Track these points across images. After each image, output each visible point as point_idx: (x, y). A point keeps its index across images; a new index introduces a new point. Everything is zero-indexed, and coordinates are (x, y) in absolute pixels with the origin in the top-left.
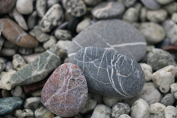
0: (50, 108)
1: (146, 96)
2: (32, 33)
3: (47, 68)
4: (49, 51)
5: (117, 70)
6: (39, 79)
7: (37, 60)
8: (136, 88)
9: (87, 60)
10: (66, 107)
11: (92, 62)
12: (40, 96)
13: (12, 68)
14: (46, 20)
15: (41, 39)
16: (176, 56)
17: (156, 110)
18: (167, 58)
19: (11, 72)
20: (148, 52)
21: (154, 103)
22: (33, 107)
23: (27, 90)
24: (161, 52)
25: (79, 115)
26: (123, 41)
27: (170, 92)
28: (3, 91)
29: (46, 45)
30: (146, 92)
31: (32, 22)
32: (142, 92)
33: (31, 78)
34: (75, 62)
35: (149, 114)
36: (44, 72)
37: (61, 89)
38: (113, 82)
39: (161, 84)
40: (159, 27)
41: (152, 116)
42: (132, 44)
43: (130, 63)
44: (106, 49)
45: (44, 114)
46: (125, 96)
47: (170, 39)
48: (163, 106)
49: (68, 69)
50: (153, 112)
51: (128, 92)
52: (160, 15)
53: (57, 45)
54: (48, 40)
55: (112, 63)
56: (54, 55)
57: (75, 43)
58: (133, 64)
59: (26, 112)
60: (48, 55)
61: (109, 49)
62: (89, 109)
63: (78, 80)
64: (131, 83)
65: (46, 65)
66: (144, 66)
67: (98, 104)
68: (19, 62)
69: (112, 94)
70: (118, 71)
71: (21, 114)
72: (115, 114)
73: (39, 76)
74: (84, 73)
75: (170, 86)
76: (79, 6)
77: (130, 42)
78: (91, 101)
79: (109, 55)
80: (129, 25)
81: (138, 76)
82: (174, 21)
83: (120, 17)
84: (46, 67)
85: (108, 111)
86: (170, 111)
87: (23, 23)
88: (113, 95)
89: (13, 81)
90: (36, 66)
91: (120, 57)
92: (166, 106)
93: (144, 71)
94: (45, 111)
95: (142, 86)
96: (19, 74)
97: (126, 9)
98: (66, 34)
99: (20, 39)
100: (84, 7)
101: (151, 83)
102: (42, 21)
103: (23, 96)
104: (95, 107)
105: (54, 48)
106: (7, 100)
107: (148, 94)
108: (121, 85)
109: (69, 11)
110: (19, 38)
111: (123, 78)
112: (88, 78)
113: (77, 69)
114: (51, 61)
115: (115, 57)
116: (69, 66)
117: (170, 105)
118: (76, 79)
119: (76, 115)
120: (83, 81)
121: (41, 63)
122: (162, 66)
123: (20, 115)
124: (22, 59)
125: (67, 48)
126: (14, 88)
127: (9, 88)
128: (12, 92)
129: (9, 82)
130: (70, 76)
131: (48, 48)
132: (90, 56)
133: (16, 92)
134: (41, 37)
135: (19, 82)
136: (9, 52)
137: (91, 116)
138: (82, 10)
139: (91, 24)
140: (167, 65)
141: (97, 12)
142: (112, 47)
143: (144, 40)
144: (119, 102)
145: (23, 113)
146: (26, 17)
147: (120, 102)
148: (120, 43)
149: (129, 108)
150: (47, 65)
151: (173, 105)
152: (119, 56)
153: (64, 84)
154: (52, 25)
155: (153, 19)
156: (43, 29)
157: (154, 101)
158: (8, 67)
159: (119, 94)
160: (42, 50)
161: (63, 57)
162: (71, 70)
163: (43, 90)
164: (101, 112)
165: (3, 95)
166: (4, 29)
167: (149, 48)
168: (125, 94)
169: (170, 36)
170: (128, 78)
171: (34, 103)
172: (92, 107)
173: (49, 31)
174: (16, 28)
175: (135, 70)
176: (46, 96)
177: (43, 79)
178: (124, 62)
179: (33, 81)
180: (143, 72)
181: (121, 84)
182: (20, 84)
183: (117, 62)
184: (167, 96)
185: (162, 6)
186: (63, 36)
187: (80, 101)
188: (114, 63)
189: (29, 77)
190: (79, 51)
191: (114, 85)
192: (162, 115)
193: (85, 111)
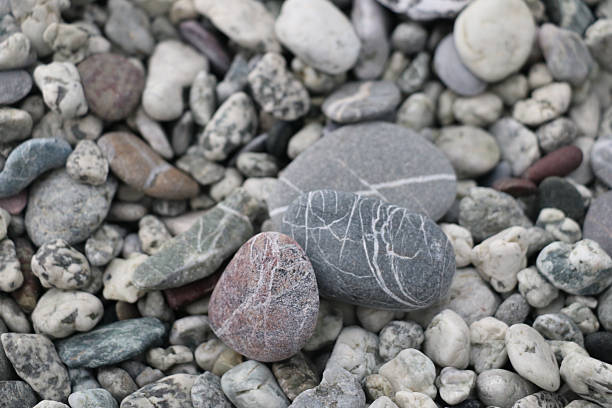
0: (232, 341)
1: (459, 302)
2: (182, 165)
3: (219, 245)
4: (225, 204)
5: (388, 245)
6: (203, 273)
7: (197, 228)
8: (434, 285)
9: (315, 222)
10: (267, 338)
11: (326, 228)
12: (206, 314)
13: (138, 249)
14: (215, 131)
15: (204, 177)
16: (527, 203)
17: (486, 334)
18: (507, 209)
19: (137, 260)
20: (459, 198)
21: (481, 317)
22: (189, 341)
23: (174, 301)
24: (491, 196)
25: (302, 356)
26: (400, 174)
27: (516, 290)
28: (118, 306)
29: (216, 192)
30: (459, 293)
31: (181, 137)
32: (450, 294)
33: (182, 272)
34: (286, 230)
35: (468, 345)
36: (214, 256)
37: (254, 295)
38: (379, 273)
39: (494, 273)
40: (484, 137)
41: (476, 349)
42: (420, 180)
43: (418, 226)
44: (360, 194)
45: (218, 356)
46: (409, 304)
47: (511, 163)
48: (502, 325)
49: (270, 247)
50: (477, 341)
51: (416, 295)
52: (487, 107)
53: (242, 190)
54: (223, 178)
55: (373, 227)
56: (237, 213)
57: (284, 184)
58: (425, 227)
59: (174, 353)
60: (221, 215)
61: (367, 193)
62: (324, 340)
63: (294, 271)
64: (421, 272)
65: (216, 239)
66: (451, 229)
67: (345, 326)
68: (154, 234)
69: (380, 301)
70: (390, 246)
71: (163, 359)
72: (388, 348)
73: (202, 265)
74: (309, 254)
75: (516, 276)
76: (292, 94)
77: (416, 175)
78: (328, 319)
79: (367, 207)
80: (412, 134)
81: (439, 257)
82: (519, 121)
83: (390, 116)
84: (218, 242)
85: (371, 342)
86: (520, 337)
87: (159, 141)
88: (380, 304)
89: (141, 281)
90: (193, 241)
91: (393, 213)
92: (510, 325)
93: (452, 243)
94: (219, 349)
95: (448, 278)
96: (154, 264)
97: (405, 96)
98: (264, 162)
99: (154, 181)
100: (304, 96)
101: (470, 272)
102: (205, 134)
103: (167, 316)
104: (340, 333)
105: (235, 197)
106: (128, 326)
107: (465, 298)
108: (397, 278)
109: (268, 107)
110: (152, 177)
111: (401, 261)
112: (319, 266)
113: (291, 246)
114: (229, 229)
115: (381, 213)
116: (272, 240)
117: (519, 321)
118: (289, 268)
119: (295, 356)
120: (307, 274)
121: (205, 234)
122: (496, 229)
123: (160, 361)
124: (162, 226)
125: (266, 196)
126: (144, 297)
127: (131, 298)
128: (140, 306)
129: (130, 284)
130: (275, 264)
131: (223, 199)
132: (322, 213)
133: (150, 306)
134: (205, 173)
135: (156, 283)
136: (130, 212)
137: (330, 357)
138: (300, 105)
139: (322, 136)
140: (506, 226)
141: (335, 108)
142: (374, 190)
143: (451, 168)
144: (396, 319)
145: (167, 354)
146: (168, 126)
147: (399, 320)
148: (393, 179)
149: (419, 332)
150: (220, 238)
151: (525, 323)
152: (391, 210)
153: (260, 283)
154: (228, 144)
155: (469, 118)
156: (208, 154)
157: (478, 313)
158: (128, 248)
159: (394, 300)
160: (209, 203)
161: (259, 219)
162: (276, 250)
163: (213, 299)
164: (354, 346)
165: (119, 315)
166: (115, 157)
167: (462, 188)
168: (409, 301)
169: (512, 157)
170: (414, 261)
171: (192, 330)
172: (332, 335)
173: (223, 156)
174: (144, 154)
175: (429, 241)
176: (220, 313)
177: (212, 271)
178: (404, 222)
179: (187, 278)
180: (450, 245)
181: (400, 276)
182: (156, 286)
183: (386, 224)
184: (509, 301)
185: (491, 87)
186: (256, 169)
187: (300, 321)
188: (378, 226)
189: (177, 270)
190: (295, 202)
191: (381, 281)
192: (500, 347)
193: (315, 344)
